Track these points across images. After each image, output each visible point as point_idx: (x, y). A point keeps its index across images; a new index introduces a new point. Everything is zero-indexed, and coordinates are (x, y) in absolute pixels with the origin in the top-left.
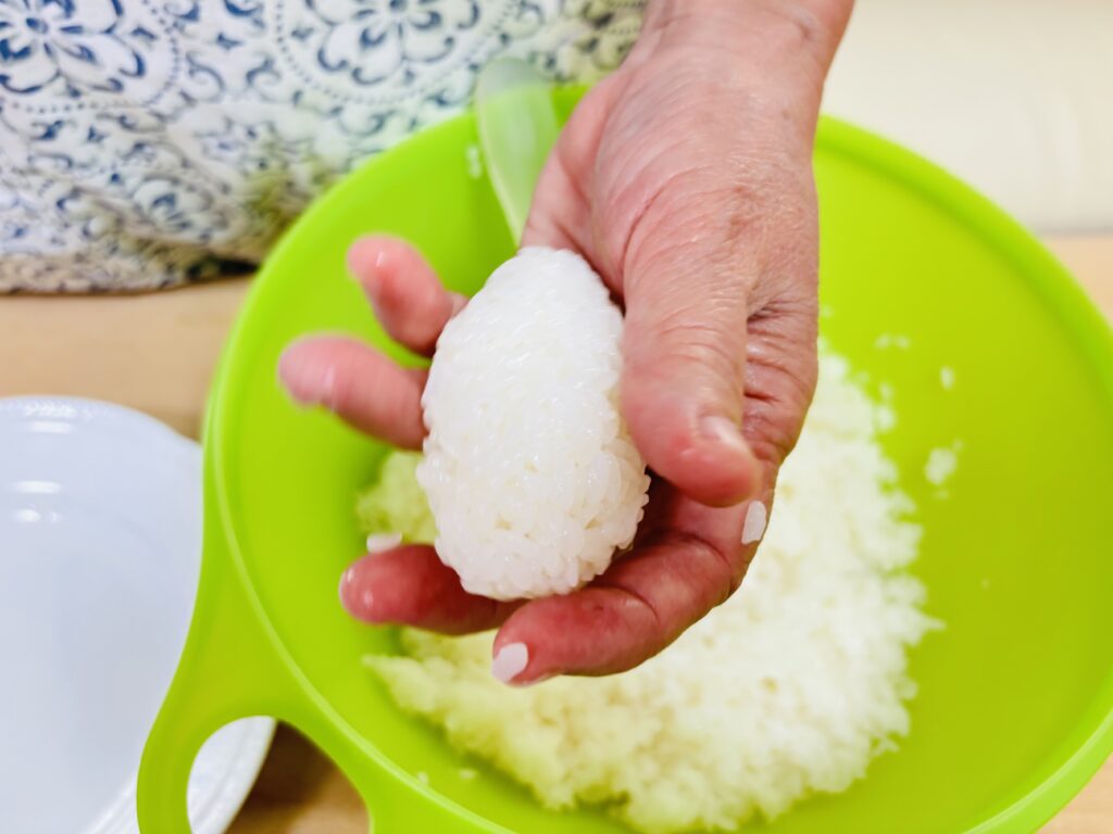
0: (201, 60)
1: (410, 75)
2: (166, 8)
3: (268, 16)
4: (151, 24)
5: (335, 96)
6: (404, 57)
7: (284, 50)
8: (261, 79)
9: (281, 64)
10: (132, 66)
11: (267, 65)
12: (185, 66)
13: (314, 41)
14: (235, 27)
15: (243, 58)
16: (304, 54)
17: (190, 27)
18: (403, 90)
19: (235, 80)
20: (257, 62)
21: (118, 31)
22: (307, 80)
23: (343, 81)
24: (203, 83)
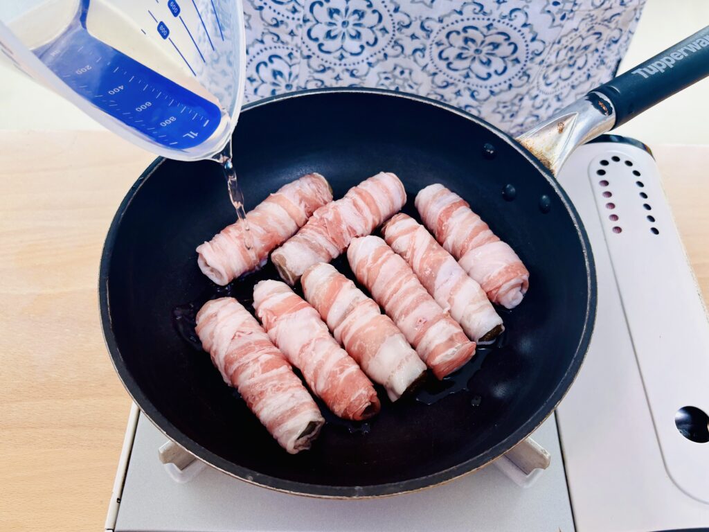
0: (400, 42)
1: (467, 76)
2: (398, 23)
3: (433, 35)
4: (389, 28)
5: (437, 69)
6: (469, 68)
7: (431, 48)
8: (418, 53)
9: (427, 53)
10: (372, 42)
11: (423, 50)
12: (392, 43)
14: (420, 33)
15: (416, 44)
16: (436, 51)
17: (404, 30)
18: (462, 79)
19: (409, 51)
20: (421, 47)
21: (374, 29)
23: (443, 64)
24: (396, 50)
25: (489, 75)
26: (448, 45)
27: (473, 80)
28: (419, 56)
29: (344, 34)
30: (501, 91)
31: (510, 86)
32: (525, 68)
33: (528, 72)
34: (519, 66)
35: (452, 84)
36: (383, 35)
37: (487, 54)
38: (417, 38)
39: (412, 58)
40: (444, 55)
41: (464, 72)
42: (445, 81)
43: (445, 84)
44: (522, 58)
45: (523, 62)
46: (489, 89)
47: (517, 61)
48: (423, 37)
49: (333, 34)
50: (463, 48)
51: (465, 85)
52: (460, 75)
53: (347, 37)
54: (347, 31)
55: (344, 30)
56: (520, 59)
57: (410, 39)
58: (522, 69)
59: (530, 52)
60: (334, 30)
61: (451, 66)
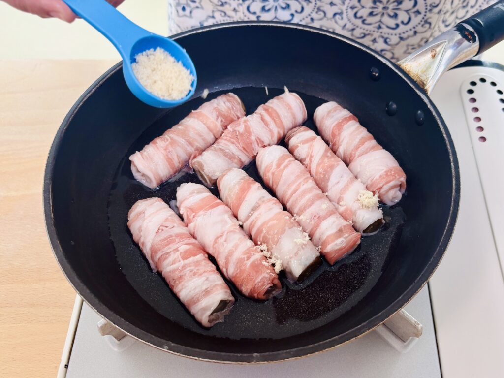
25: (397, 25)
26: (360, 7)
27: (385, 30)
28: (338, 18)
29: (276, 7)
30: (408, 37)
31: (416, 33)
32: (426, 18)
33: (429, 20)
34: (420, 17)
35: (369, 34)
36: (308, 5)
37: (394, 9)
38: (335, 5)
39: (333, 20)
40: (359, 15)
41: (377, 25)
42: (362, 33)
43: (362, 35)
44: (422, 10)
45: (423, 13)
46: (398, 36)
47: (418, 12)
48: (340, 4)
49: (267, 8)
50: (373, 8)
51: (379, 34)
52: (374, 27)
53: (279, 9)
54: (279, 4)
55: (276, 4)
56: (420, 10)
57: (329, 6)
58: (423, 18)
59: (428, 4)
60: (268, 5)
61: (366, 22)
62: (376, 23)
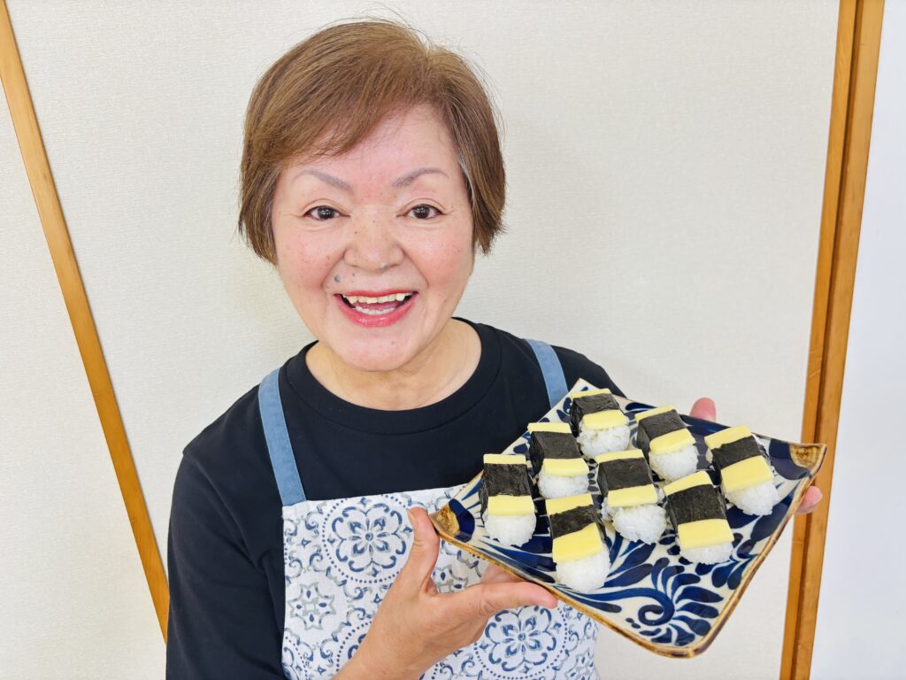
13: (489, 650)
22: (484, 666)
62: (520, 664)
